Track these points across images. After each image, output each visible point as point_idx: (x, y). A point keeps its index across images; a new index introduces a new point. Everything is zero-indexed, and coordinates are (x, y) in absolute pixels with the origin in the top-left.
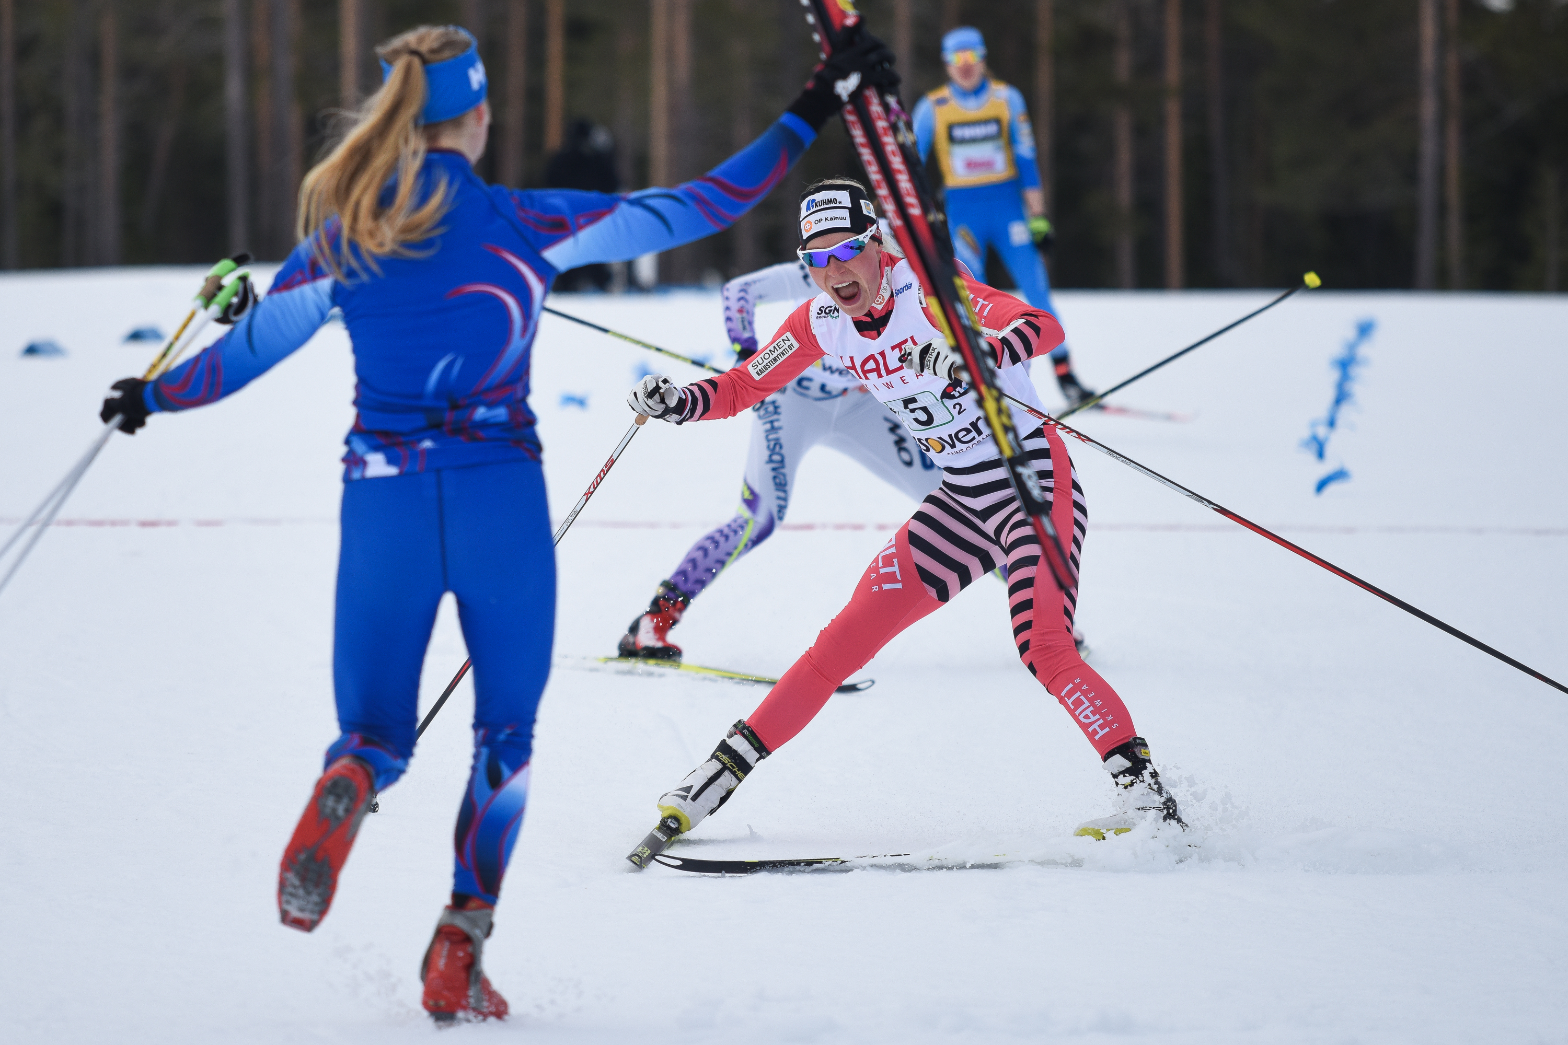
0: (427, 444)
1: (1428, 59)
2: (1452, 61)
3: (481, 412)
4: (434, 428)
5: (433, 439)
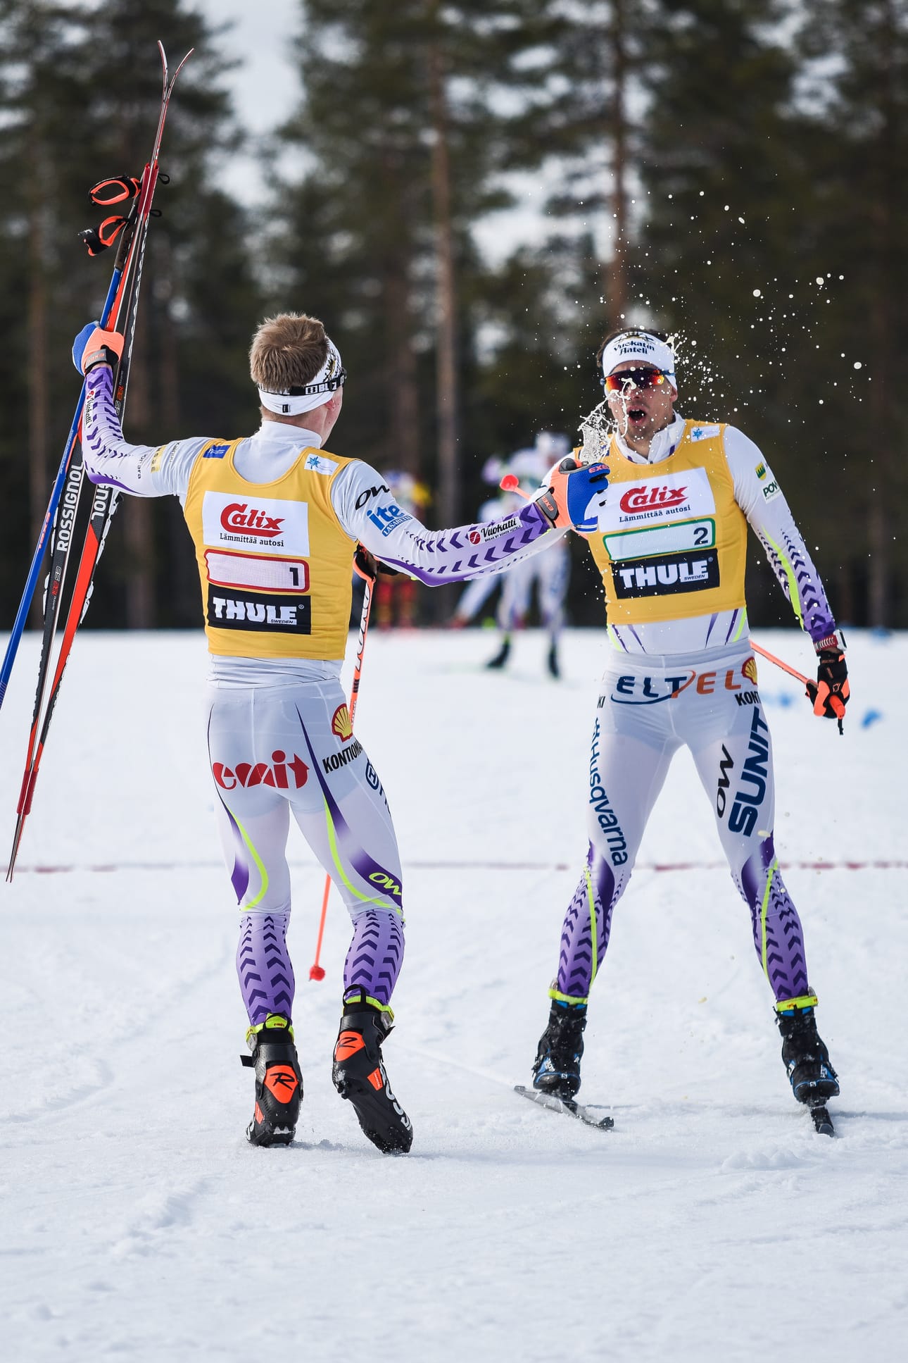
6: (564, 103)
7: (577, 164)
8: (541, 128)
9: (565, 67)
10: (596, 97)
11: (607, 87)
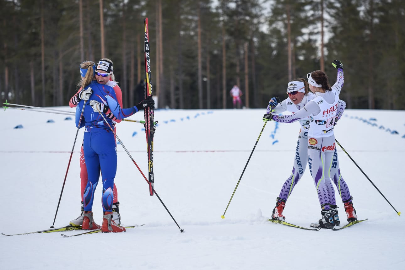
0: (91, 127)
1: (290, 68)
2: (294, 68)
3: (99, 123)
4: (92, 125)
5: (92, 127)
6: (313, 15)
7: (314, 26)
8: (309, 20)
9: (313, 9)
10: (318, 14)
11: (320, 13)
